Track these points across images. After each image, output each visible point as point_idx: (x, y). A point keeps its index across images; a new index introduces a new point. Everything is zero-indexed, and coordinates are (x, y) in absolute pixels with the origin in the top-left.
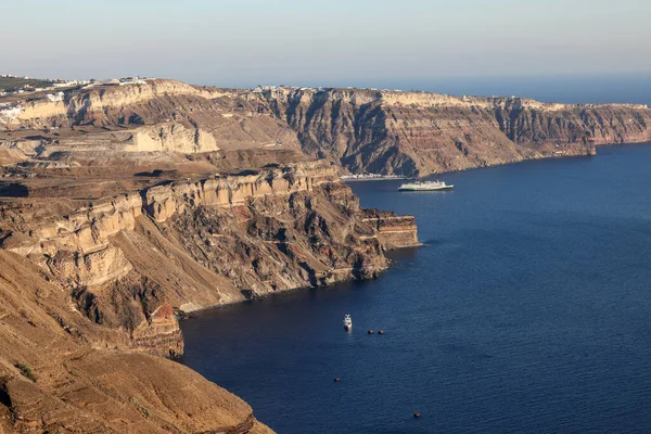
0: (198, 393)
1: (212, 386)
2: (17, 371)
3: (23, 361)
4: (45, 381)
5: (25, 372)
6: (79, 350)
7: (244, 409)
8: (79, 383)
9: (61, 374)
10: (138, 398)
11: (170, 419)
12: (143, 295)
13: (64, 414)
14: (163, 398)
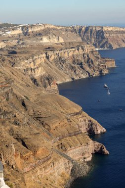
0: (69, 104)
1: (72, 102)
2: (25, 98)
3: (26, 95)
4: (31, 100)
5: (27, 98)
6: (39, 93)
7: (80, 108)
8: (40, 101)
9: (35, 99)
10: (54, 105)
11: (62, 110)
12: (49, 79)
13: (38, 109)
14: (60, 105)
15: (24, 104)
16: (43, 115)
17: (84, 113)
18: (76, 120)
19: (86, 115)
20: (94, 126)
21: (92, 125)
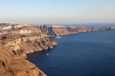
0: (29, 64)
1: (30, 63)
4: (9, 62)
5: (6, 61)
6: (13, 58)
7: (35, 66)
8: (13, 62)
9: (11, 61)
10: (21, 64)
11: (25, 67)
13: (11, 66)
14: (24, 64)
15: (3, 64)
16: (13, 70)
17: (36, 68)
18: (32, 72)
19: (38, 69)
20: (41, 75)
21: (40, 74)
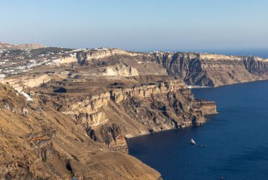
0: (140, 167)
2: (72, 158)
3: (74, 154)
5: (75, 158)
6: (94, 150)
8: (95, 162)
9: (88, 159)
10: (117, 169)
11: (129, 177)
12: (113, 131)
13: (92, 174)
14: (127, 169)
15: (69, 167)
